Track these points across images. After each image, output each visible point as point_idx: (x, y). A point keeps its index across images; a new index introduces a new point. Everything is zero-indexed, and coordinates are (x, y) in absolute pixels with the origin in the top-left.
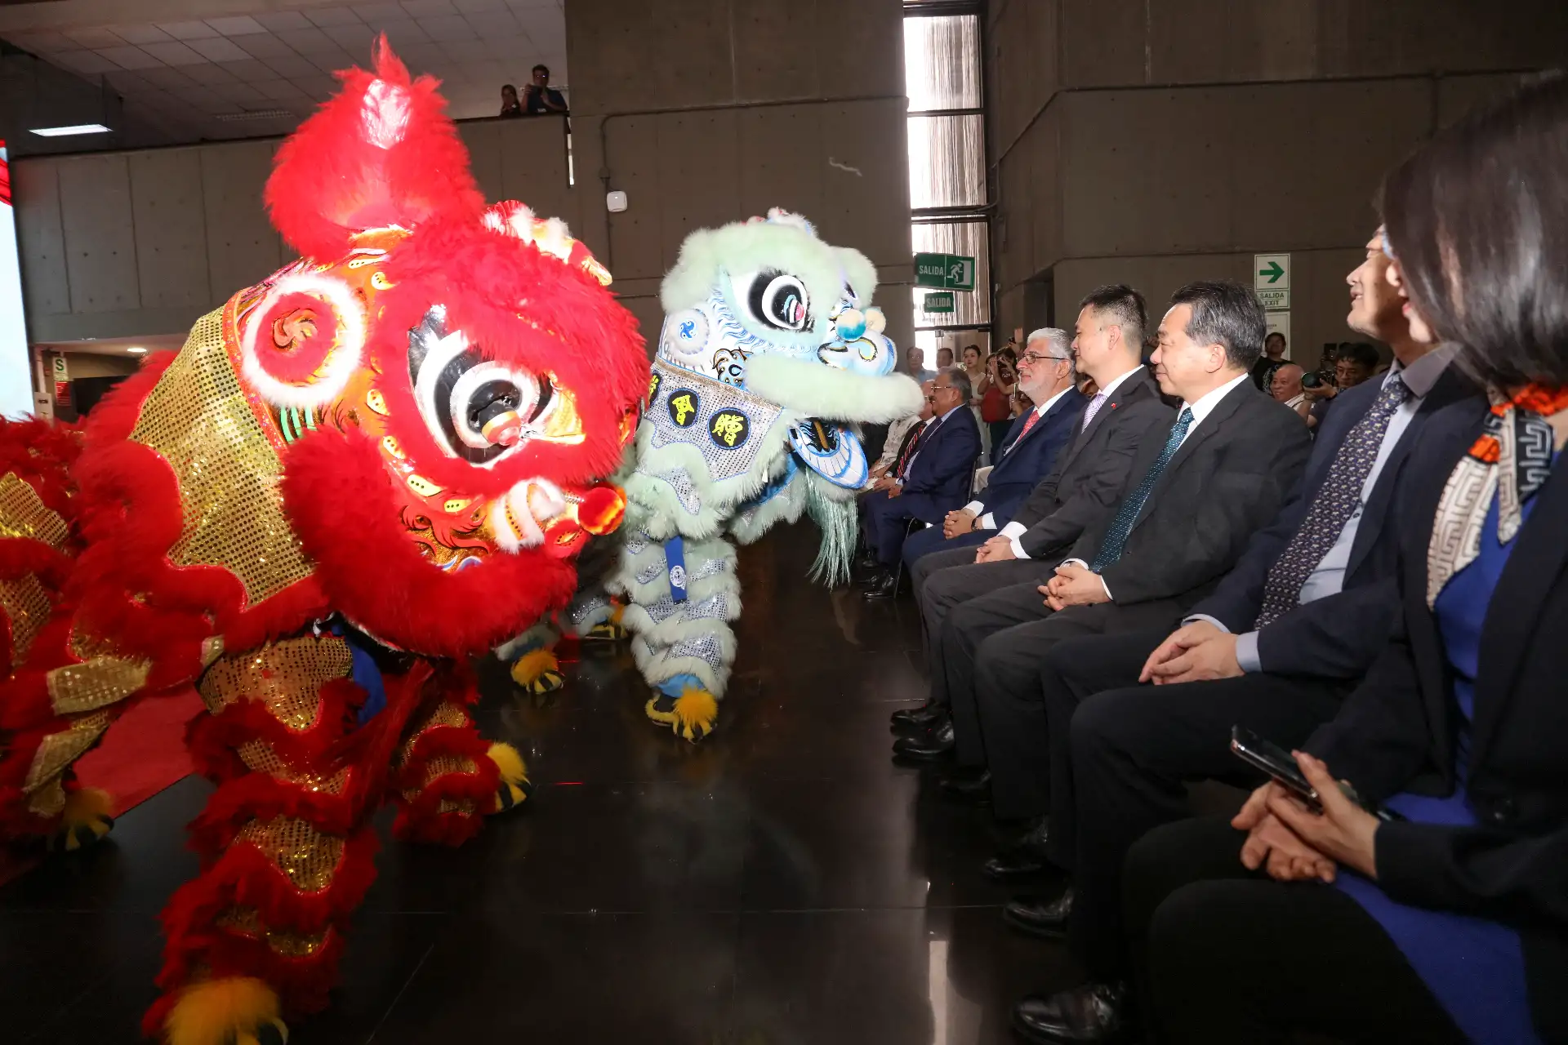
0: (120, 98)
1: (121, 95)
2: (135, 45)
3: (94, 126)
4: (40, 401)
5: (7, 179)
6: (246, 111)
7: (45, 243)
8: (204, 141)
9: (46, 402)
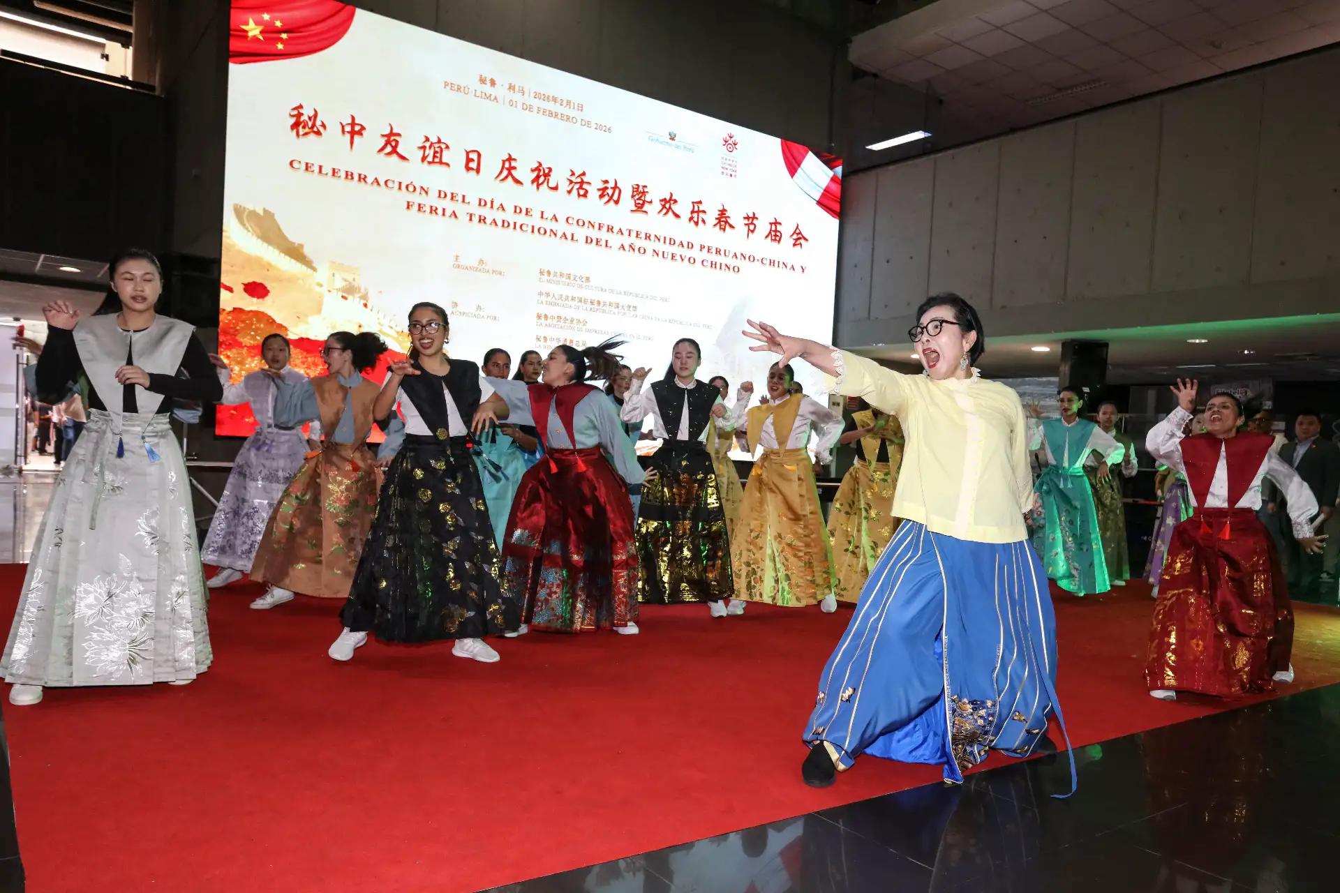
0: (941, 102)
1: (943, 98)
2: (959, 44)
3: (916, 133)
4: (834, 404)
5: (839, 195)
6: (1059, 90)
7: (858, 252)
8: (1013, 130)
9: (838, 404)
